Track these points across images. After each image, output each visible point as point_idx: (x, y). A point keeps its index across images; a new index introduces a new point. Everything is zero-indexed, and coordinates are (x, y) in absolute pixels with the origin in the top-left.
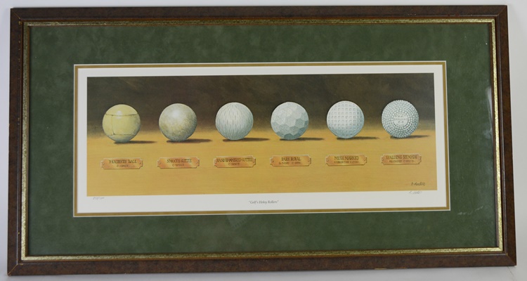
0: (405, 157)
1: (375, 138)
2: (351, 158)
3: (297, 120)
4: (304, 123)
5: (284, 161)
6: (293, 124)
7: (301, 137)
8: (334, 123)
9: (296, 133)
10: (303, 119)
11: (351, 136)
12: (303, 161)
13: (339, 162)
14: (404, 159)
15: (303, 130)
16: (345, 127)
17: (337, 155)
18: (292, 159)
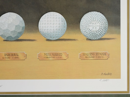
0: (97, 54)
1: (74, 40)
2: (56, 54)
3: (16, 26)
4: (21, 28)
5: (6, 56)
6: (13, 29)
7: (19, 38)
8: (44, 28)
9: (15, 35)
10: (21, 26)
11: (57, 38)
12: (21, 56)
13: (47, 58)
14: (96, 56)
15: (20, 33)
16: (52, 31)
17: (46, 53)
18: (12, 55)
